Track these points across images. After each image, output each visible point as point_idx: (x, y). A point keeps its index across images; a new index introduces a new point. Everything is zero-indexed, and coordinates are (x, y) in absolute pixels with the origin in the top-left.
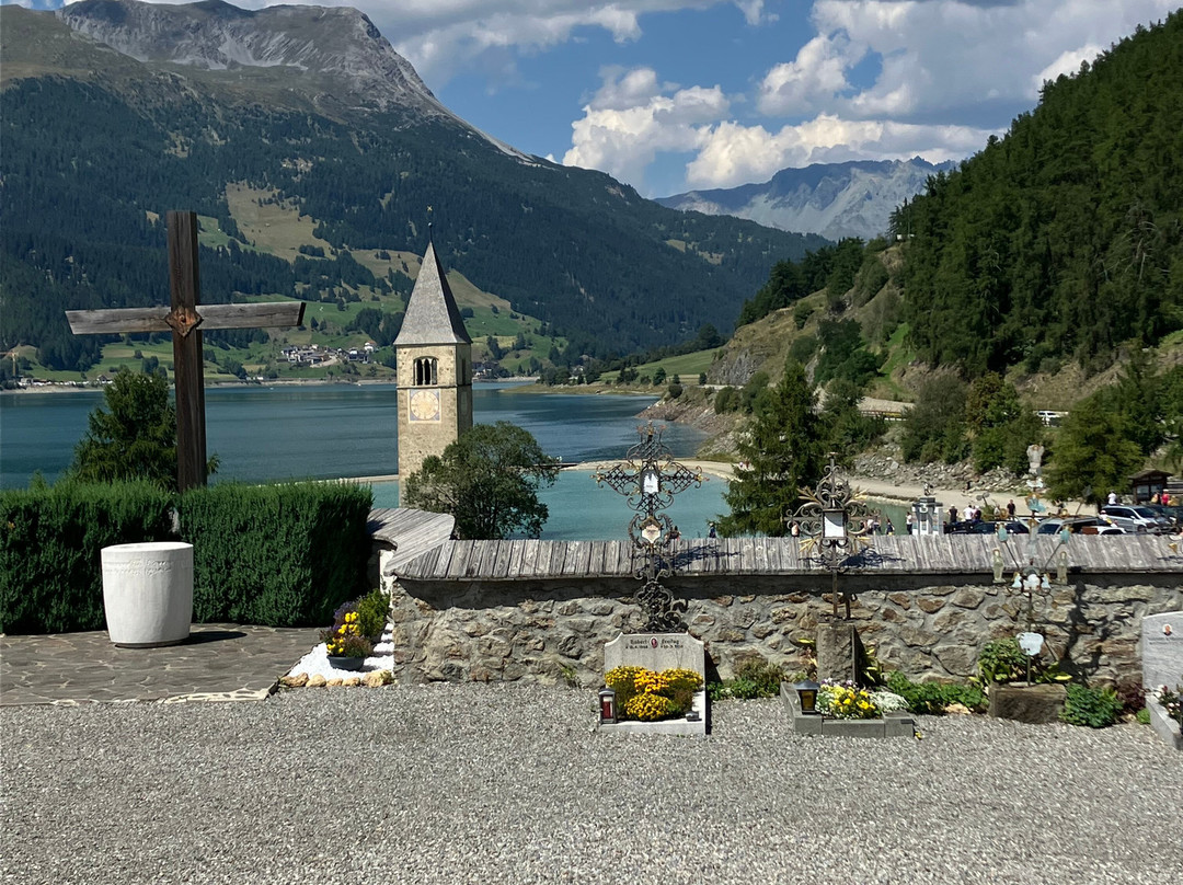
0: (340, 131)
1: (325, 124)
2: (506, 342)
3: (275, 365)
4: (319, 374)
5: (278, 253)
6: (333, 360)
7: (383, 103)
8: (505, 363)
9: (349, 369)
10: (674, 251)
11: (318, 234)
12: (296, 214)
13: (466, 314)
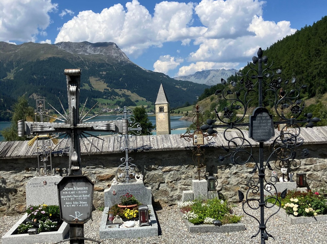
0: (111, 66)
1: (108, 65)
2: (145, 106)
3: (101, 112)
4: (109, 114)
5: (100, 90)
6: (112, 111)
7: (119, 61)
9: (115, 112)
10: (177, 88)
11: (108, 86)
12: (103, 82)
13: (137, 101)
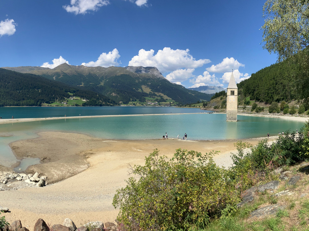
0: (154, 80)
1: (152, 79)
2: (172, 103)
3: (147, 104)
4: (151, 105)
5: (147, 93)
6: (153, 104)
7: (158, 77)
8: (171, 105)
9: (155, 105)
10: (189, 94)
11: (151, 91)
12: (149, 88)
13: (167, 99)
